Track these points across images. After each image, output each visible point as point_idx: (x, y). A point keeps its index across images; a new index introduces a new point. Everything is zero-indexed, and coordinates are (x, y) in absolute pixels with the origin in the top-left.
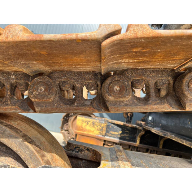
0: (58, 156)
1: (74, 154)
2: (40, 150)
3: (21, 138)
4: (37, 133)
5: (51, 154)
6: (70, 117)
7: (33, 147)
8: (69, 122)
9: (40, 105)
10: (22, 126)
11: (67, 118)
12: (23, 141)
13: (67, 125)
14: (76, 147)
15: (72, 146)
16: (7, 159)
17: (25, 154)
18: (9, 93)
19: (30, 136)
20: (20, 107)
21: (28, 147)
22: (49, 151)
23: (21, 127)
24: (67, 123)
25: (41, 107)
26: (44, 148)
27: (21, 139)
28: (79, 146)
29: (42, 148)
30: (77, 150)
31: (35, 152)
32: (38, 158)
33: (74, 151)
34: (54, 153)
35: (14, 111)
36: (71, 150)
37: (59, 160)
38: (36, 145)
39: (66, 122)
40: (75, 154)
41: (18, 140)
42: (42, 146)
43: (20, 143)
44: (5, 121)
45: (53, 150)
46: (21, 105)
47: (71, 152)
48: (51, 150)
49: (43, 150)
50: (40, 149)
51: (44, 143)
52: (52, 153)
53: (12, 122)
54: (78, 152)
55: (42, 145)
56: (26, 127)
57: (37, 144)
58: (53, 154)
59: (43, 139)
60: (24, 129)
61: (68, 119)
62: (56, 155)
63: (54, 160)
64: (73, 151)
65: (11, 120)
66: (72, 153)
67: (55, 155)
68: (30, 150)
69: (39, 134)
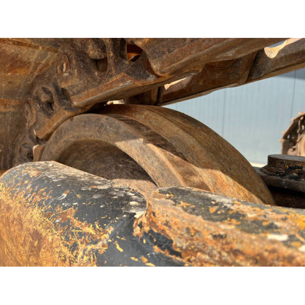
0: (228, 177)
1: (286, 182)
2: (183, 161)
3: (142, 138)
4: (178, 128)
5: (210, 170)
6: (299, 135)
7: (166, 155)
8: (297, 144)
9: (157, 53)
10: (151, 120)
11: (293, 138)
12: (146, 143)
13: (294, 149)
14: (290, 168)
15: (278, 164)
16: (145, 184)
17: (153, 168)
18: (112, 54)
19: (167, 137)
20: (129, 74)
21: (154, 153)
22: (206, 166)
23: (150, 122)
24: (294, 147)
25: (160, 56)
26: (194, 159)
27: (142, 140)
28: (300, 165)
29: (189, 158)
30: (295, 174)
31: (168, 163)
32: (174, 175)
33: (287, 176)
34: (216, 169)
35: (122, 84)
36: (277, 173)
37: (230, 186)
38: (175, 151)
39: (291, 144)
40: (290, 183)
41: (138, 141)
42: (189, 155)
43: (141, 147)
44: (128, 115)
45: (215, 163)
46: (133, 72)
47: (279, 178)
48: (209, 163)
49: (193, 163)
50: (185, 159)
51: (194, 147)
52: (212, 168)
53: (138, 116)
54: (296, 178)
55: (189, 152)
56: (157, 119)
57: (178, 150)
58: (214, 172)
59: (189, 140)
60: (156, 124)
61: (296, 138)
62: (223, 176)
63: (219, 186)
64: (283, 176)
65: (136, 111)
66: (281, 181)
67: (219, 173)
68: (158, 158)
69: (181, 131)
